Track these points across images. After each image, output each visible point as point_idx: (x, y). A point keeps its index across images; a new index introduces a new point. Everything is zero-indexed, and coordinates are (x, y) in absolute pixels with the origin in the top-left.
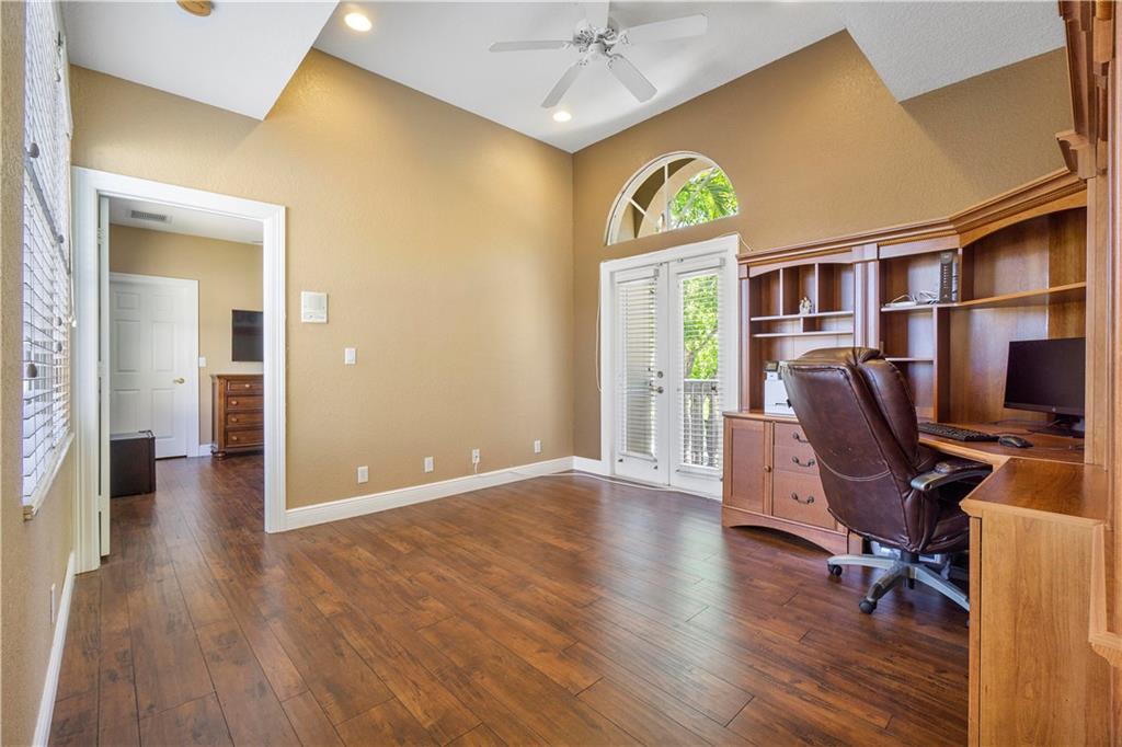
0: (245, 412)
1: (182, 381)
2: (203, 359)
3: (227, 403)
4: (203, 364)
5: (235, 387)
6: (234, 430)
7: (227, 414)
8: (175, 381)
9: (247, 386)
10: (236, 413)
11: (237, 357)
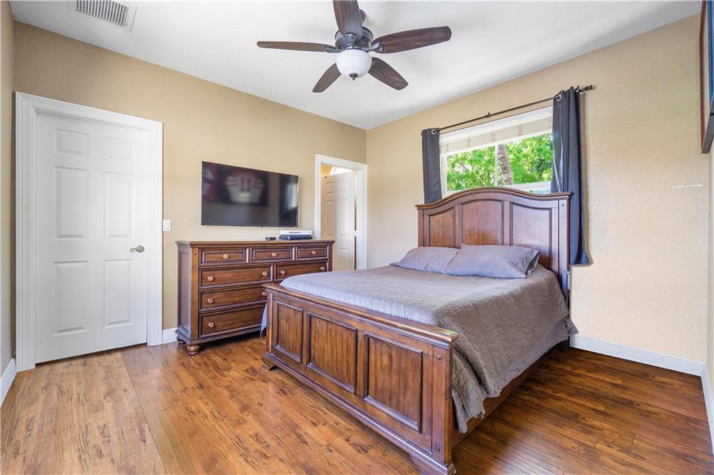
0: (222, 290)
1: (141, 249)
2: (167, 223)
3: (202, 280)
4: (167, 227)
5: (212, 257)
6: (210, 314)
7: (201, 294)
8: (132, 250)
9: (225, 256)
10: (212, 292)
11: (207, 220)
